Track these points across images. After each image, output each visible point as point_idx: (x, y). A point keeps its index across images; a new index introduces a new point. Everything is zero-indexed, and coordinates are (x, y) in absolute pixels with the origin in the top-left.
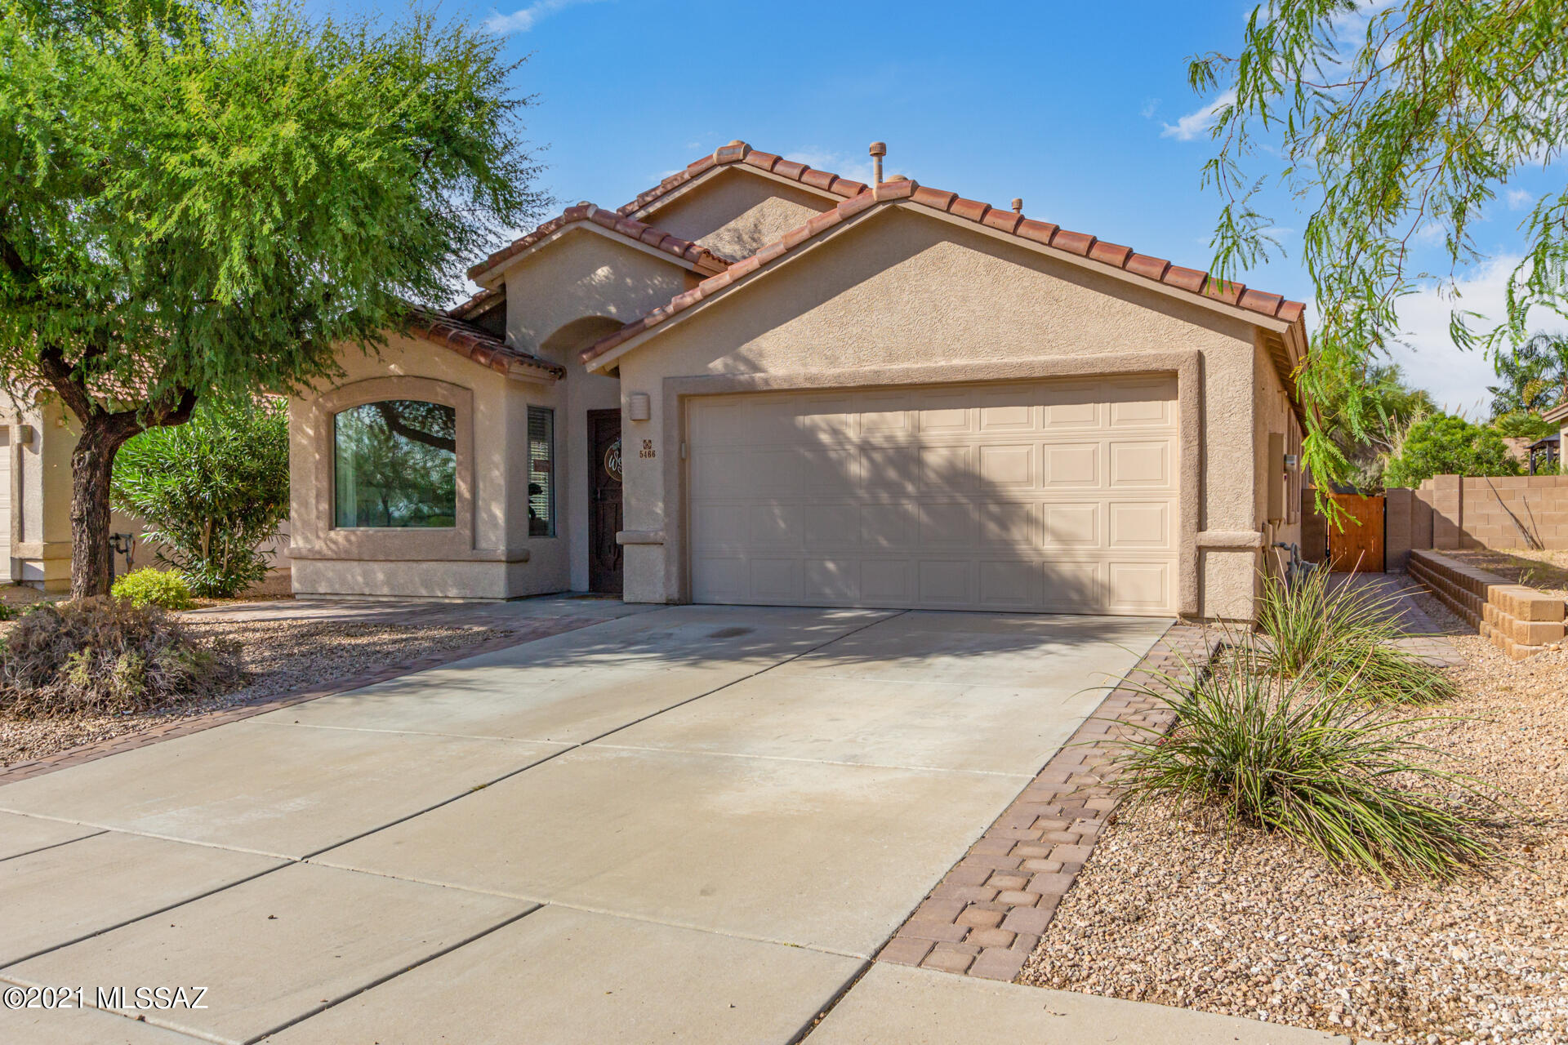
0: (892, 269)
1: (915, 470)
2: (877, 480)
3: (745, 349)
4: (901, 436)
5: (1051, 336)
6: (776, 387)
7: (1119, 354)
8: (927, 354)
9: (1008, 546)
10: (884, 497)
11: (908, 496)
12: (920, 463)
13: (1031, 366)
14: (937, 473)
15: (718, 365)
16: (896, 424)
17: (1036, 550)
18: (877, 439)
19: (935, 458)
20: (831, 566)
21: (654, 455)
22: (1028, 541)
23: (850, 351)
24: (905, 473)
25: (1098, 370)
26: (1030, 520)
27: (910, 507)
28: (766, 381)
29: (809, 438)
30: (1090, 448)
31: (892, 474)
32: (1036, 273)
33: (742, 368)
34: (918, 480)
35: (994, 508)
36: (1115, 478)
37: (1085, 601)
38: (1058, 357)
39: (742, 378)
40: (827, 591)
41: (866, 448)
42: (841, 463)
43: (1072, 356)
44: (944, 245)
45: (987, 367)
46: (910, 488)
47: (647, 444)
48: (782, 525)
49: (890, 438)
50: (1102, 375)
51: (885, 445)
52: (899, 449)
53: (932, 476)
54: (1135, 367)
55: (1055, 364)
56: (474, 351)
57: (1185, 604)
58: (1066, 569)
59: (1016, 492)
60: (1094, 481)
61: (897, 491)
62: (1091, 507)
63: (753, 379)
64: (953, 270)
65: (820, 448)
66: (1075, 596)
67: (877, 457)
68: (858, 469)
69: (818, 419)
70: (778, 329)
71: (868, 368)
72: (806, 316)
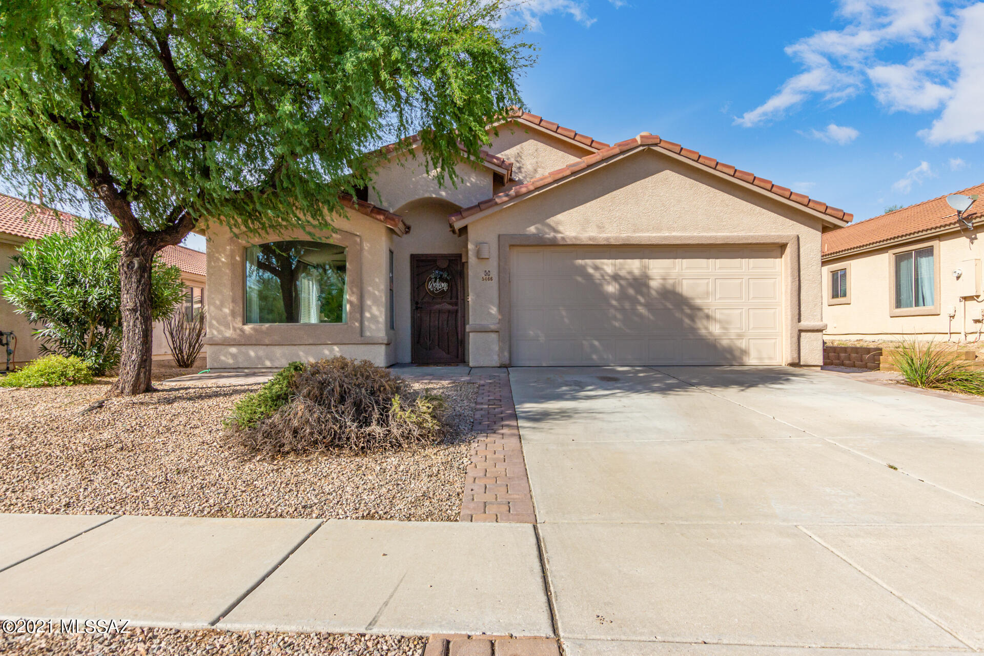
0: (638, 182)
1: (644, 290)
2: (622, 295)
3: (551, 221)
4: (637, 272)
5: (724, 223)
6: (569, 242)
7: (760, 234)
8: (659, 229)
9: (694, 330)
10: (627, 305)
11: (641, 304)
12: (648, 287)
13: (716, 238)
14: (657, 291)
15: (532, 229)
16: (634, 266)
17: (710, 333)
18: (623, 273)
19: (654, 284)
20: (596, 343)
21: (491, 279)
22: (706, 328)
23: (615, 225)
24: (638, 291)
25: (749, 242)
26: (708, 317)
27: (641, 309)
28: (563, 238)
29: (582, 271)
30: (739, 281)
31: (631, 291)
32: (717, 191)
33: (547, 230)
34: (647, 295)
35: (688, 311)
36: (751, 296)
37: (734, 358)
38: (728, 234)
39: (547, 236)
40: (594, 357)
41: (616, 277)
42: (601, 285)
43: (735, 234)
44: (667, 173)
45: (693, 237)
46: (642, 300)
47: (487, 273)
48: (566, 320)
49: (630, 273)
50: (750, 244)
51: (629, 277)
52: (635, 279)
53: (653, 293)
54: (768, 241)
55: (728, 238)
56: (372, 211)
57: (793, 359)
58: (725, 342)
59: (698, 302)
60: (741, 298)
61: (634, 301)
62: (739, 311)
63: (555, 237)
64: (672, 186)
65: (589, 277)
66: (729, 356)
67: (623, 282)
68: (611, 288)
69: (589, 262)
70: (571, 210)
71: (624, 235)
72: (588, 204)
